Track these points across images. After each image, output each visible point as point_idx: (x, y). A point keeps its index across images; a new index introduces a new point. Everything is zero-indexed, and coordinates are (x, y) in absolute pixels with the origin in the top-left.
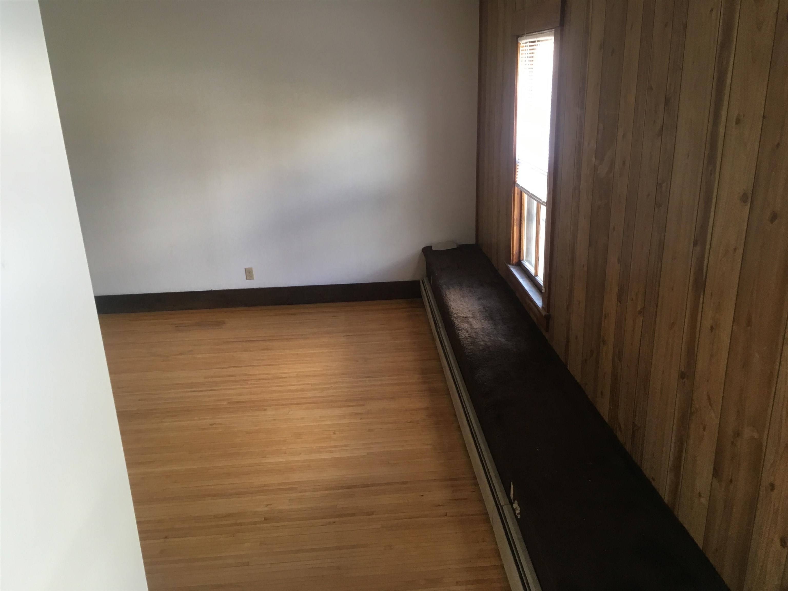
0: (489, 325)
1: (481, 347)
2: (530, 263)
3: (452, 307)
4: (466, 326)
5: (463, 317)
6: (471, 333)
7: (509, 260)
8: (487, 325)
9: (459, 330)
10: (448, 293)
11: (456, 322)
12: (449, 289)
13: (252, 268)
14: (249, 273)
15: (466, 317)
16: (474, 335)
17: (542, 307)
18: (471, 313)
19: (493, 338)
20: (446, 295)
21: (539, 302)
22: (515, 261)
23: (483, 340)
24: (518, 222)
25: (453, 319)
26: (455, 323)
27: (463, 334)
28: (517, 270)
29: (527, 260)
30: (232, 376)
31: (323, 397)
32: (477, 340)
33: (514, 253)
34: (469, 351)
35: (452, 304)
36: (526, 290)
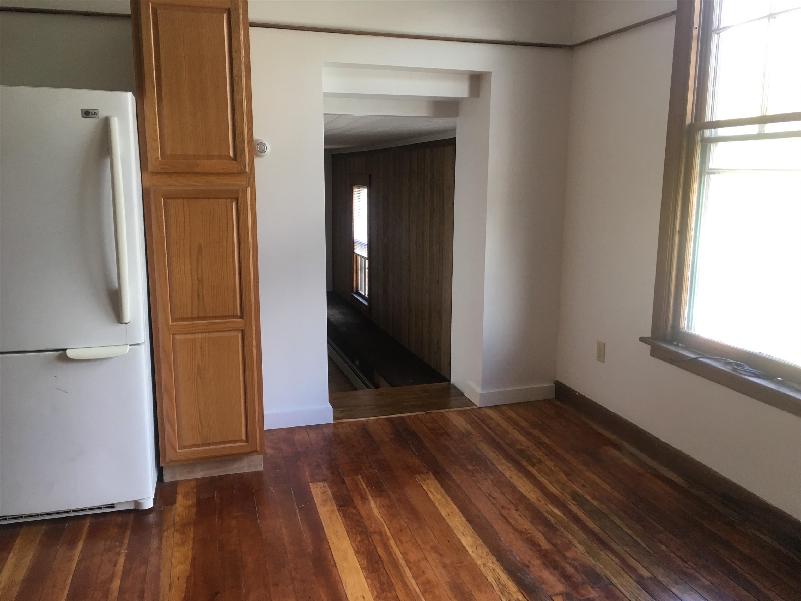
2: (363, 292)
7: (352, 292)
8: (342, 316)
17: (368, 305)
21: (366, 304)
22: (355, 291)
24: (356, 271)
28: (356, 295)
29: (361, 290)
33: (355, 287)
36: (359, 300)
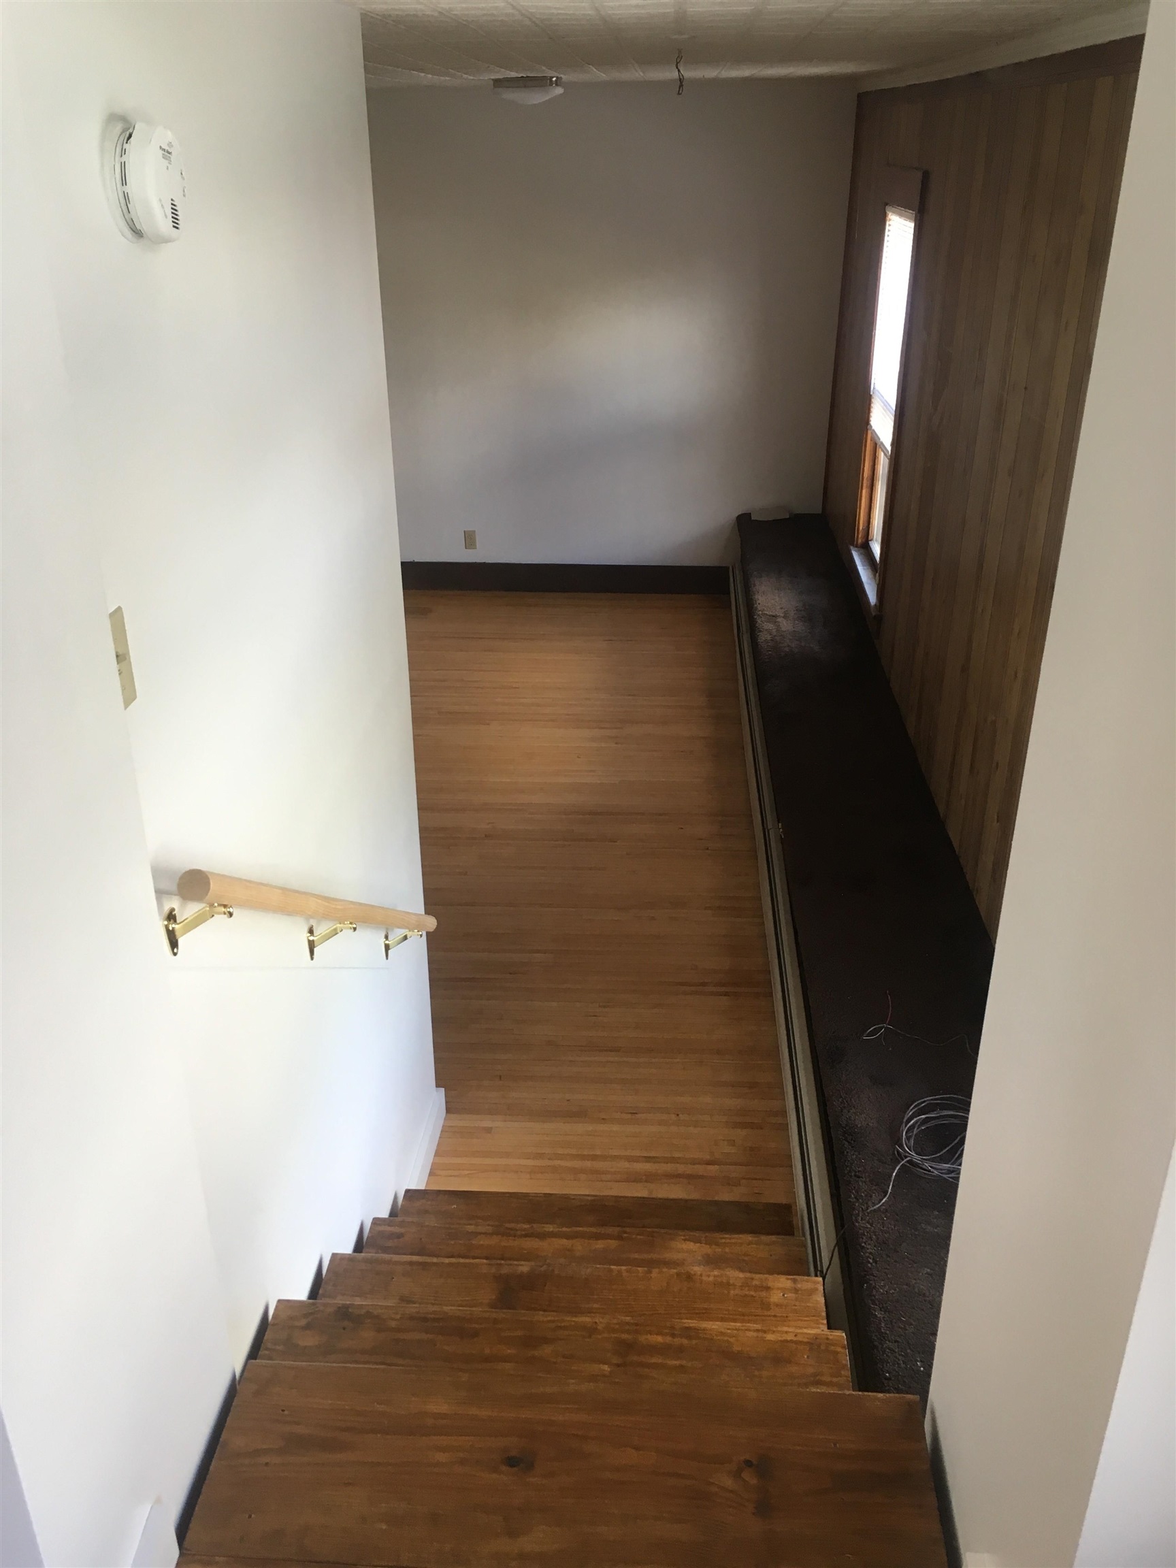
0: (803, 628)
1: (783, 654)
3: (758, 602)
4: (770, 626)
5: (770, 616)
6: (775, 636)
7: (852, 542)
9: (760, 631)
10: (757, 583)
11: (759, 621)
12: (761, 577)
13: (475, 531)
14: (470, 540)
15: (773, 616)
16: (778, 638)
17: (875, 605)
18: (783, 610)
19: (803, 644)
20: (755, 585)
22: (860, 540)
23: (789, 646)
24: (869, 483)
25: (755, 617)
26: (757, 622)
27: (763, 637)
28: (860, 554)
30: (444, 681)
31: (568, 715)
32: (781, 645)
33: (861, 528)
34: (766, 657)
35: (760, 597)
36: (862, 582)
